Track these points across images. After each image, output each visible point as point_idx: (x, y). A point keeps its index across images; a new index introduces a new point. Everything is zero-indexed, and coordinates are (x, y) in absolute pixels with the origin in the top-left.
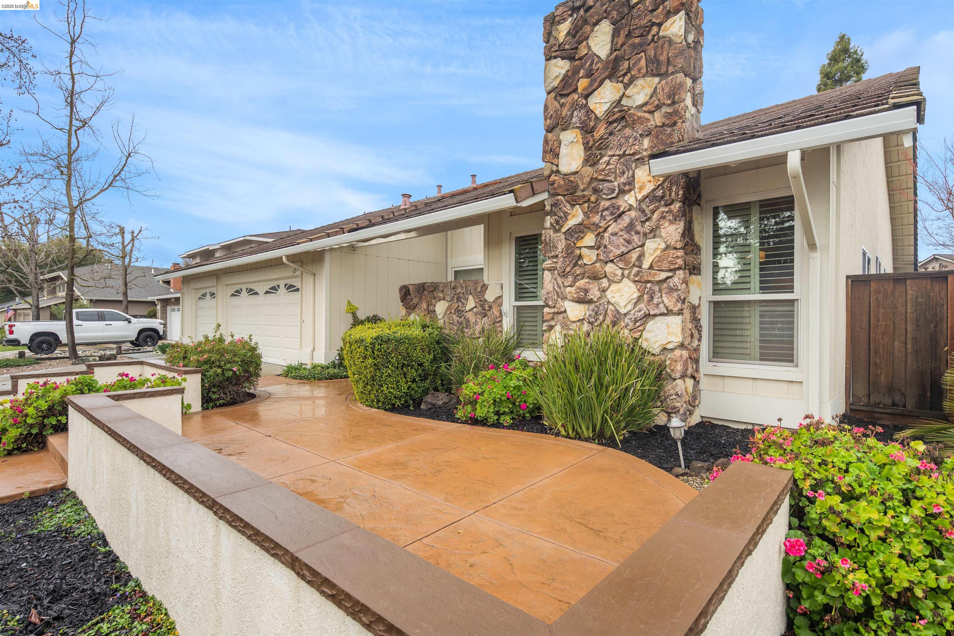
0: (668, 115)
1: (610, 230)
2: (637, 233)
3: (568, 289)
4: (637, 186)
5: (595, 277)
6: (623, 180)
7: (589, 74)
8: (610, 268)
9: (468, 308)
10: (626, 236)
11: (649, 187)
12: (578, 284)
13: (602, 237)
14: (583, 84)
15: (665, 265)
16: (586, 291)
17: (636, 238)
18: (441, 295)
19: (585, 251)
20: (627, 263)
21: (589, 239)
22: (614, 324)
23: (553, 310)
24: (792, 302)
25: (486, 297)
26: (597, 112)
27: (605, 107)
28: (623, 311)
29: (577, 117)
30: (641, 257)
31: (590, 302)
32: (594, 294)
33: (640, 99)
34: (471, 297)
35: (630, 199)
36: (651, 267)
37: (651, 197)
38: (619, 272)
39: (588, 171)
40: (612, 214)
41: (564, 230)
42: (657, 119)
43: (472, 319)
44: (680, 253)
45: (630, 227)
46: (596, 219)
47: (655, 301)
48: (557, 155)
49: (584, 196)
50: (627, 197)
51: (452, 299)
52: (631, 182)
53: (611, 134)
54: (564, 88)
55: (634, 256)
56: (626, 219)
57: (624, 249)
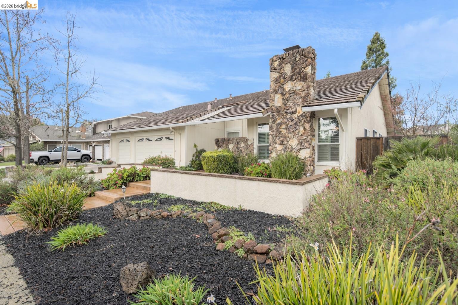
0: (307, 93)
1: (290, 124)
2: (298, 125)
3: (277, 141)
4: (298, 112)
5: (285, 138)
6: (294, 110)
7: (284, 78)
8: (290, 135)
9: (241, 147)
10: (295, 126)
11: (301, 113)
12: (280, 139)
13: (288, 126)
14: (282, 81)
15: (305, 135)
16: (283, 141)
17: (297, 127)
18: (231, 142)
19: (282, 130)
20: (295, 133)
21: (284, 126)
22: (291, 151)
23: (272, 147)
24: (338, 145)
25: (248, 143)
26: (286, 89)
27: (289, 89)
28: (294, 147)
29: (280, 90)
30: (299, 132)
31: (284, 145)
32: (285, 142)
33: (299, 88)
34: (242, 143)
36: (302, 135)
37: (302, 116)
38: (293, 136)
39: (283, 106)
40: (290, 120)
41: (276, 123)
42: (303, 94)
43: (243, 150)
44: (310, 131)
45: (296, 124)
46: (286, 121)
47: (303, 144)
48: (274, 101)
49: (282, 114)
50: (295, 115)
51: (235, 143)
52: (296, 111)
53: (290, 96)
54: (276, 81)
55: (297, 132)
56: (295, 121)
57: (294, 130)
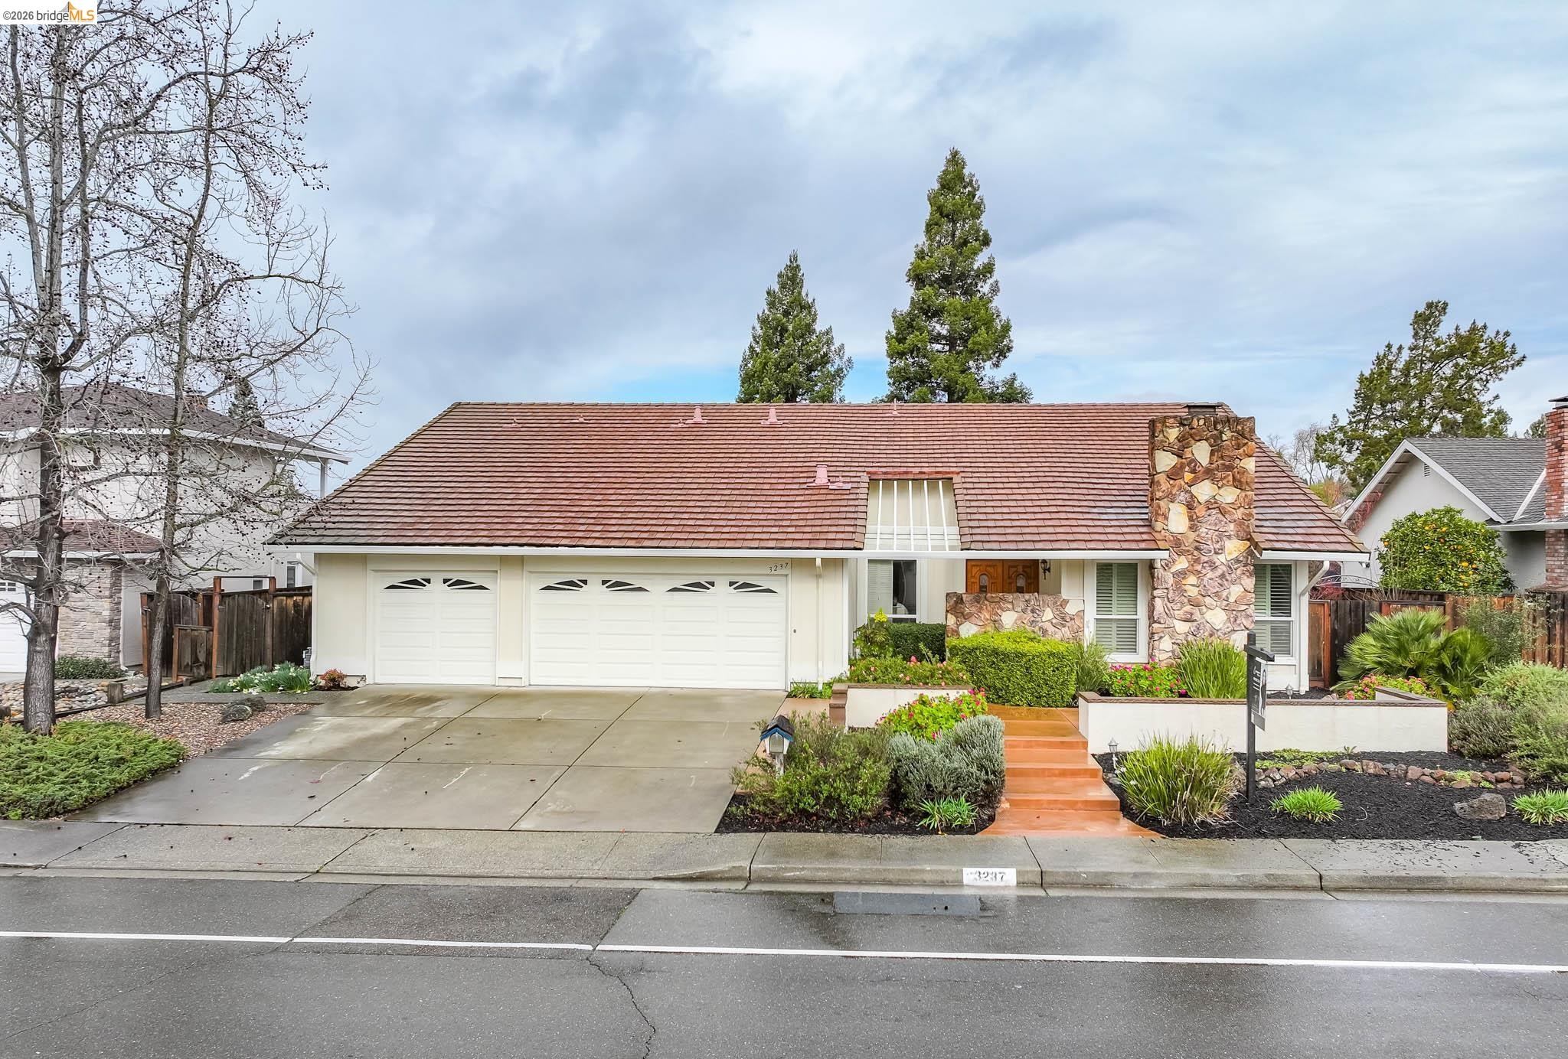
1: (1208, 576)
2: (1227, 580)
3: (1176, 612)
4: (1226, 551)
5: (1196, 604)
6: (1217, 546)
7: (1193, 471)
8: (1208, 600)
9: (1044, 619)
10: (1220, 581)
11: (1234, 556)
12: (1184, 609)
13: (1202, 580)
14: (1188, 476)
15: (1246, 602)
16: (1192, 614)
17: (1225, 582)
18: (1010, 606)
19: (1187, 587)
20: (1220, 597)
21: (1192, 579)
22: (1211, 635)
23: (1163, 626)
24: (1289, 622)
25: (1067, 610)
26: (1198, 498)
27: (1206, 498)
28: (1217, 628)
29: (1182, 497)
30: (1229, 593)
31: (1195, 621)
32: (1197, 616)
33: (1228, 499)
34: (1049, 609)
35: (1222, 558)
36: (1235, 602)
37: (1237, 561)
38: (1215, 603)
39: (1192, 536)
40: (1210, 566)
41: (1173, 570)
42: (1239, 514)
43: (1051, 629)
45: (1222, 576)
46: (1199, 567)
47: (1238, 622)
48: (1166, 518)
49: (1188, 551)
50: (1219, 557)
51: (1025, 610)
52: (1222, 549)
53: (1209, 515)
54: (1173, 474)
55: (1224, 594)
56: (1219, 572)
57: (1217, 589)
